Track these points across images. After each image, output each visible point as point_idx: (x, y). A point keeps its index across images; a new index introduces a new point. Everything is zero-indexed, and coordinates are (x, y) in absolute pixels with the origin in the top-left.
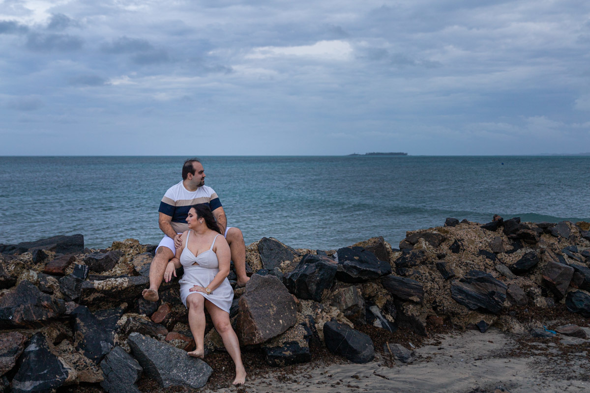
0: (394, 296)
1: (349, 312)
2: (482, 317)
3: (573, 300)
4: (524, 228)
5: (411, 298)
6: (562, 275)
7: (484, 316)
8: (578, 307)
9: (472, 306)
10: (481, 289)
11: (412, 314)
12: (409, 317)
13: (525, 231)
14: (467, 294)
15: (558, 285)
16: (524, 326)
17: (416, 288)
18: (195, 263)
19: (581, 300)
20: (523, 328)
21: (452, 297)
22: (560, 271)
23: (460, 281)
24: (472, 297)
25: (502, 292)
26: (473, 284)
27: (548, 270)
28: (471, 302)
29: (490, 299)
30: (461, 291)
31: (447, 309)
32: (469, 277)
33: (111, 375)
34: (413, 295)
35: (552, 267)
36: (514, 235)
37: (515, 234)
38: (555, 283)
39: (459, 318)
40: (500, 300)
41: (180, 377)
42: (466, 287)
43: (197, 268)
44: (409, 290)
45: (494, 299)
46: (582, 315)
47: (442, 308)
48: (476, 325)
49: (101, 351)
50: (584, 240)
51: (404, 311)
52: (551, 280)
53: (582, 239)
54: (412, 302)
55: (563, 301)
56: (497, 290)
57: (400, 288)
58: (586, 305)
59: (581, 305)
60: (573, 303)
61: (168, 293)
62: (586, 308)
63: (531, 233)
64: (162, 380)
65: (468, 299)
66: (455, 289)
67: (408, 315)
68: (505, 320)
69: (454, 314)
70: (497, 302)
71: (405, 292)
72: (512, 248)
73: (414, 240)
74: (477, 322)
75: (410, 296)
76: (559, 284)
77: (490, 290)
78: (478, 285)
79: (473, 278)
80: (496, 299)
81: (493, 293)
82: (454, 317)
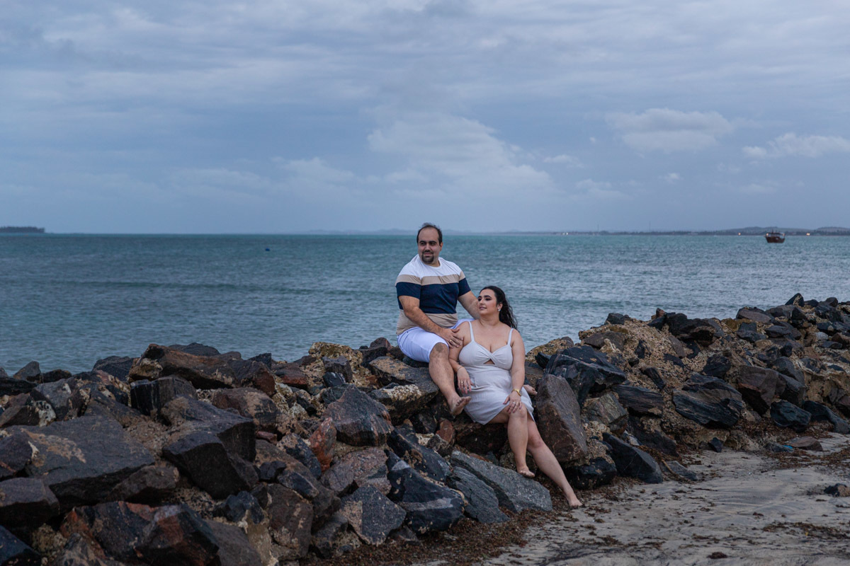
0: (630, 410)
1: (615, 426)
2: (713, 434)
3: (782, 412)
4: (702, 325)
5: (650, 411)
6: (767, 381)
7: (715, 433)
8: (789, 420)
9: (702, 420)
10: (711, 397)
11: (655, 431)
12: (651, 434)
13: (704, 328)
14: (694, 405)
15: (763, 393)
16: (757, 442)
17: (656, 398)
18: (491, 362)
19: (791, 411)
20: (757, 445)
21: (676, 410)
22: (765, 376)
23: (683, 389)
24: (702, 408)
25: (737, 399)
26: (700, 392)
27: (746, 377)
28: (700, 414)
29: (724, 410)
30: (687, 402)
31: (677, 425)
32: (694, 383)
33: (474, 498)
34: (653, 407)
35: (750, 373)
36: (686, 335)
37: (687, 333)
38: (760, 391)
39: (692, 436)
40: (736, 410)
41: (527, 499)
42: (692, 397)
43: (491, 368)
44: (647, 400)
45: (729, 409)
46: (794, 430)
47: (668, 424)
48: (709, 443)
49: (443, 473)
50: (744, 341)
51: (645, 428)
52: (755, 388)
53: (741, 340)
54: (652, 415)
55: (768, 414)
56: (731, 396)
57: (636, 398)
58: (798, 416)
59: (793, 417)
60: (782, 416)
61: (441, 407)
62: (799, 420)
63: (710, 331)
64: (512, 504)
65: (696, 411)
66: (679, 400)
67: (651, 432)
68: (737, 435)
69: (685, 431)
70: (733, 412)
71: (642, 403)
72: (691, 352)
73: (598, 342)
74: (710, 439)
75: (650, 408)
76: (765, 392)
77: (723, 398)
78: (707, 392)
79: (699, 384)
80: (732, 408)
81: (727, 401)
82: (685, 435)
